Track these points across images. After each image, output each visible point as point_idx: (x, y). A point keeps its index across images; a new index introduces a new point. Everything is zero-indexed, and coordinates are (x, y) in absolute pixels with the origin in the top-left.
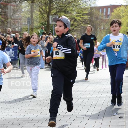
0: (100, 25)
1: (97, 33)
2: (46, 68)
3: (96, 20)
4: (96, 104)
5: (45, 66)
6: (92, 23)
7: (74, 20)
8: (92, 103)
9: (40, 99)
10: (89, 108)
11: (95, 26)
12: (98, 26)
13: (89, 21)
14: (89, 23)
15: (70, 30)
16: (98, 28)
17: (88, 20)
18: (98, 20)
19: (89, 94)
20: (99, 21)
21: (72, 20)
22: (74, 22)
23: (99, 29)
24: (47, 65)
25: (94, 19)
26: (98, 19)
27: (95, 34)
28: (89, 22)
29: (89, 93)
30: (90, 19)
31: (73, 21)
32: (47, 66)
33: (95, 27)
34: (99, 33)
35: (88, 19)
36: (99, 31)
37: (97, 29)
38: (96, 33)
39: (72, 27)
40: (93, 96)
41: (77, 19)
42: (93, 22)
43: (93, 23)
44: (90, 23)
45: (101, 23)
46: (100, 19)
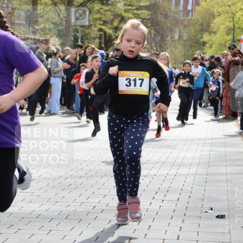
0: (172, 31)
1: (166, 46)
2: (63, 113)
3: (165, 21)
4: (168, 189)
5: (60, 110)
6: (156, 25)
7: (119, 18)
8: (160, 186)
9: (52, 176)
10: (155, 196)
11: (161, 33)
12: (169, 33)
13: (149, 21)
14: (150, 25)
15: (112, 38)
16: (167, 37)
17: (148, 19)
18: (169, 20)
19: (153, 167)
20: (170, 22)
21: (116, 18)
22: (120, 22)
23: (169, 38)
24: (65, 108)
25: (161, 18)
26: (169, 18)
27: (162, 48)
28: (151, 23)
29: (153, 165)
30: (152, 18)
31: (118, 20)
32: (64, 110)
33: (163, 34)
34: (170, 47)
35: (148, 17)
36: (169, 42)
37: (167, 39)
38: (163, 46)
39: (116, 32)
40: (161, 172)
41: (127, 18)
42: (159, 25)
43: (158, 27)
44: (152, 26)
45: (175, 26)
46: (172, 18)
